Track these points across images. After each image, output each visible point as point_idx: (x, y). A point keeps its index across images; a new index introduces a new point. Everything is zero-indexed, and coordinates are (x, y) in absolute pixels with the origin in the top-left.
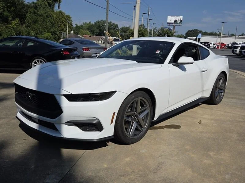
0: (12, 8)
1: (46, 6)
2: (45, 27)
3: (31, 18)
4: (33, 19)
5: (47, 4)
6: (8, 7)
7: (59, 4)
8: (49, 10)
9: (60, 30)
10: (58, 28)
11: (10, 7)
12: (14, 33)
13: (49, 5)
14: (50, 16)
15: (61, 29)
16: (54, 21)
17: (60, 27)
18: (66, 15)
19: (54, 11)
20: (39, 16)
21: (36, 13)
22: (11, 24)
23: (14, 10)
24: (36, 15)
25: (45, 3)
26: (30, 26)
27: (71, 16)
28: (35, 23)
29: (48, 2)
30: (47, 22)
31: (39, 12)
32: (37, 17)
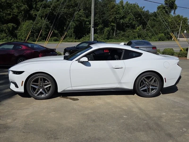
0: (139, 18)
1: (164, 13)
2: (160, 30)
3: (151, 24)
4: (152, 24)
5: (164, 11)
6: (136, 18)
7: (175, 11)
8: (166, 16)
9: (176, 31)
10: (174, 29)
11: (138, 18)
12: (137, 36)
13: (167, 12)
14: (166, 21)
15: (177, 29)
16: (168, 24)
17: (176, 28)
18: (183, 18)
19: (169, 17)
20: (157, 22)
21: (155, 20)
22: (136, 29)
23: (140, 20)
24: (154, 21)
25: (163, 11)
26: (149, 30)
27: (188, 18)
28: (153, 27)
29: (166, 10)
30: (162, 26)
31: (157, 19)
32: (155, 23)
